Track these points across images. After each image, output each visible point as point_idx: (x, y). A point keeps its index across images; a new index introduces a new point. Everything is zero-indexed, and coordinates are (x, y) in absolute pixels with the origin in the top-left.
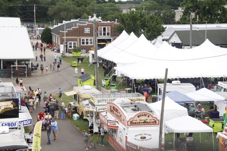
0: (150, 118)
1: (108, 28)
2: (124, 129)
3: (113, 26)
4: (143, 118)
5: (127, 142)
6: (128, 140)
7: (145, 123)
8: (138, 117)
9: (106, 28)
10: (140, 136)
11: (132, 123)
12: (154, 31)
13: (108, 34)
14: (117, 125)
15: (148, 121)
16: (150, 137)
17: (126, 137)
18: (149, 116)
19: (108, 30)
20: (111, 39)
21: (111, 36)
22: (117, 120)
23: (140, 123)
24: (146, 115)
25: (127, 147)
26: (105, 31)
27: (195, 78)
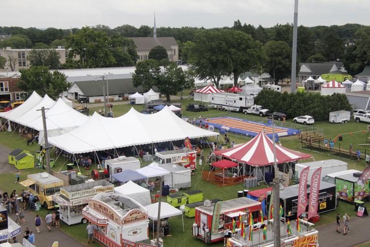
0: (140, 214)
1: (6, 83)
2: (119, 228)
3: (11, 81)
4: (134, 216)
5: (122, 239)
6: (123, 238)
7: (136, 219)
8: (131, 215)
9: (4, 84)
10: (132, 232)
11: (126, 222)
12: (60, 87)
13: (6, 89)
14: (107, 222)
15: (138, 217)
16: (140, 231)
17: (121, 235)
18: (139, 213)
19: (6, 85)
20: (10, 95)
21: (10, 91)
22: (105, 218)
23: (132, 220)
24: (136, 213)
25: (123, 244)
26: (3, 86)
27: (126, 147)
